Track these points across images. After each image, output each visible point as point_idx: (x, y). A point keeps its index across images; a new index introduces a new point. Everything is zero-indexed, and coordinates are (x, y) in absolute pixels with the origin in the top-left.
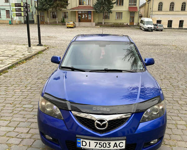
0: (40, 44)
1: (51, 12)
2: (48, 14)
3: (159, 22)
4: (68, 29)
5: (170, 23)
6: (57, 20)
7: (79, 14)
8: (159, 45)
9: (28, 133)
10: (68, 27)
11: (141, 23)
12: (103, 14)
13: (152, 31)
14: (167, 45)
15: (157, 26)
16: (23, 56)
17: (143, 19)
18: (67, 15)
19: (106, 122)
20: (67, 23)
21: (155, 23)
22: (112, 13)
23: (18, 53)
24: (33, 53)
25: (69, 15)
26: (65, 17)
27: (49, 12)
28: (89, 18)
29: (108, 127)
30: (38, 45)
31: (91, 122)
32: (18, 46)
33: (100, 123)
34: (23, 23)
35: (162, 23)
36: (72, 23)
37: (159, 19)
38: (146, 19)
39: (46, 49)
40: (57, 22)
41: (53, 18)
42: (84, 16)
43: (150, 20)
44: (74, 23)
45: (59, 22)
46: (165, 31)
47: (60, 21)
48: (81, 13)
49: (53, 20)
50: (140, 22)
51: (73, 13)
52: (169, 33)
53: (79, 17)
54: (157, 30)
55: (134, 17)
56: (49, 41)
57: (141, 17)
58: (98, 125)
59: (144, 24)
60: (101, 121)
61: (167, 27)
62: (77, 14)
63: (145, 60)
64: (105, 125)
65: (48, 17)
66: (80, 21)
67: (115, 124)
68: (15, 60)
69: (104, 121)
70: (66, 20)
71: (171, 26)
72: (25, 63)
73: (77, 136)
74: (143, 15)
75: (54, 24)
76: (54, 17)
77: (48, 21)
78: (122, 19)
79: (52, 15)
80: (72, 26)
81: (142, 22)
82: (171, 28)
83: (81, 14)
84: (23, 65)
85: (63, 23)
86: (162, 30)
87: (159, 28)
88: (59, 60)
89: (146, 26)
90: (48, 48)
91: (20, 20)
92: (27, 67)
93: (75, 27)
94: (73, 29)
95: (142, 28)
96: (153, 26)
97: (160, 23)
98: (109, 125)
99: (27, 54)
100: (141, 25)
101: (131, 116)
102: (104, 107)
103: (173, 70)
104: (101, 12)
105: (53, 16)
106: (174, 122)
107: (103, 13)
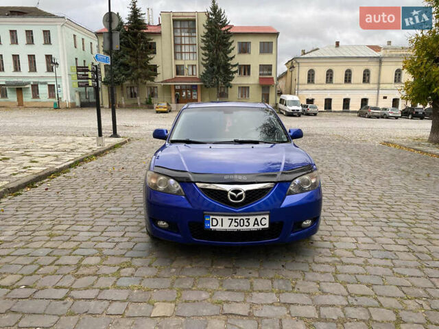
0: (115, 135)
1: (127, 87)
2: (122, 89)
3: (310, 101)
4: (157, 114)
5: (328, 103)
6: (139, 100)
7: (176, 90)
8: (312, 135)
9: (123, 236)
10: (157, 112)
11: (280, 103)
12: (218, 90)
13: (299, 116)
14: (324, 135)
15: (307, 107)
16: (91, 151)
17: (283, 96)
18: (155, 92)
19: (243, 192)
20: (155, 105)
21: (304, 103)
22: (231, 87)
23: (79, 146)
24: (106, 146)
25: (159, 91)
26: (153, 95)
27: (125, 87)
28: (194, 97)
29: (246, 199)
30: (111, 136)
31: (222, 194)
32: (78, 138)
33: (235, 194)
34: (77, 107)
35: (315, 103)
36: (165, 105)
37: (310, 97)
38: (288, 98)
39: (126, 142)
40: (139, 104)
41: (132, 97)
42: (184, 93)
43: (295, 98)
44: (168, 104)
45: (141, 104)
46: (321, 116)
47: (144, 101)
48: (179, 88)
49: (131, 101)
50: (278, 101)
51: (167, 88)
52: (327, 118)
53: (176, 95)
54: (308, 114)
55: (268, 95)
56: (128, 131)
57: (280, 93)
58: (232, 197)
59: (285, 105)
60: (237, 191)
61: (323, 110)
62: (173, 91)
63: (290, 132)
64: (241, 196)
65: (123, 96)
66: (178, 101)
67: (254, 195)
68: (78, 155)
69: (240, 191)
70: (153, 100)
71: (330, 108)
72: (95, 160)
73: (205, 212)
74: (283, 91)
75: (134, 107)
76: (133, 95)
77: (123, 103)
78: (248, 96)
79: (129, 93)
80: (166, 110)
81: (282, 101)
82: (331, 111)
83: (181, 91)
84: (92, 162)
85: (149, 105)
86: (315, 115)
87: (311, 110)
88: (166, 134)
89: (290, 108)
90: (129, 140)
91: (73, 101)
92: (99, 165)
93: (170, 111)
94: (167, 114)
95: (282, 111)
96: (300, 108)
97: (312, 103)
98: (246, 196)
99: (96, 148)
100: (281, 106)
101: (275, 186)
102: (238, 174)
103: (335, 164)
104: (213, 86)
105: (131, 93)
106: (336, 219)
107: (216, 89)
